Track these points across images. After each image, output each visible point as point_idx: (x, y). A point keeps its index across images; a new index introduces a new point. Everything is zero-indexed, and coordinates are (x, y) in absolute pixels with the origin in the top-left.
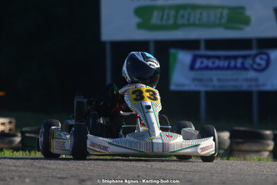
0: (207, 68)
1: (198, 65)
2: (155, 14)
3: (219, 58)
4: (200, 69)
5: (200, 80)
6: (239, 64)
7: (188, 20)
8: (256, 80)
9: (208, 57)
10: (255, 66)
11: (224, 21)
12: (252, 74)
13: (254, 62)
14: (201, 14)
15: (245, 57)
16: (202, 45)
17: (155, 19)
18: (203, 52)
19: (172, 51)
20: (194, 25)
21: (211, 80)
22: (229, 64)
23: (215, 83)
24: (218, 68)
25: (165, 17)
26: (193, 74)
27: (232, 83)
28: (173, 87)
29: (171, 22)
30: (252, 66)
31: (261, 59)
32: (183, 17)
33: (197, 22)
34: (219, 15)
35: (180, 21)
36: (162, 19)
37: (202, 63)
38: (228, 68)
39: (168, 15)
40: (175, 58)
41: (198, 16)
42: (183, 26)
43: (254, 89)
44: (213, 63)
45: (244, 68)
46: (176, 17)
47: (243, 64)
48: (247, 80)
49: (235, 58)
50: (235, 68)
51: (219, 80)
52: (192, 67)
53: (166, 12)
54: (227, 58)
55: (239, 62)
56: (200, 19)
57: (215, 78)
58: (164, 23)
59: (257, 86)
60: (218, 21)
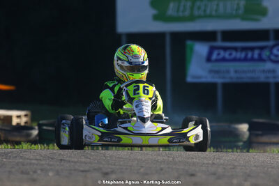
0: (224, 60)
1: (214, 56)
2: (171, 5)
3: (236, 49)
4: (217, 60)
5: (217, 72)
6: (256, 56)
7: (205, 11)
8: (274, 71)
9: (225, 49)
10: (273, 57)
11: (241, 12)
12: (269, 65)
13: (271, 53)
14: (218, 5)
15: (262, 48)
16: (219, 36)
17: (171, 10)
18: (219, 43)
19: (189, 43)
20: (210, 16)
21: (228, 72)
22: (246, 55)
23: (232, 74)
24: (235, 60)
25: (181, 8)
26: (209, 65)
27: (249, 75)
28: (189, 79)
29: (187, 13)
30: (269, 57)
32: (199, 8)
33: (214, 13)
34: (235, 7)
35: (196, 13)
36: (178, 10)
37: (219, 54)
38: (245, 59)
39: (184, 6)
40: (192, 49)
41: (215, 7)
42: (200, 17)
43: (272, 80)
44: (230, 54)
45: (261, 59)
46: (192, 8)
47: (260, 55)
48: (264, 71)
49: (252, 49)
50: (252, 59)
51: (236, 72)
52: (209, 59)
53: (182, 4)
54: (244, 49)
55: (256, 53)
56: (216, 11)
57: (232, 70)
58: (181, 14)
59: (274, 77)
60: (234, 12)
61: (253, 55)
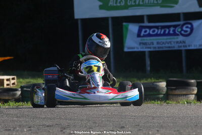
0: (149, 35)
1: (143, 33)
3: (157, 27)
4: (144, 36)
5: (144, 44)
6: (171, 32)
8: (184, 42)
13: (182, 30)
15: (175, 26)
16: (145, 19)
19: (125, 24)
23: (155, 45)
24: (157, 35)
26: (140, 39)
27: (167, 45)
31: (187, 27)
33: (141, 3)
37: (145, 32)
38: (164, 35)
42: (132, 6)
44: (154, 31)
45: (175, 34)
47: (174, 31)
49: (169, 27)
55: (172, 29)
57: (155, 42)
58: (118, 5)
60: (155, 2)
61: (169, 31)
